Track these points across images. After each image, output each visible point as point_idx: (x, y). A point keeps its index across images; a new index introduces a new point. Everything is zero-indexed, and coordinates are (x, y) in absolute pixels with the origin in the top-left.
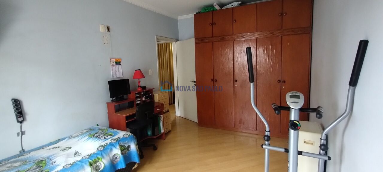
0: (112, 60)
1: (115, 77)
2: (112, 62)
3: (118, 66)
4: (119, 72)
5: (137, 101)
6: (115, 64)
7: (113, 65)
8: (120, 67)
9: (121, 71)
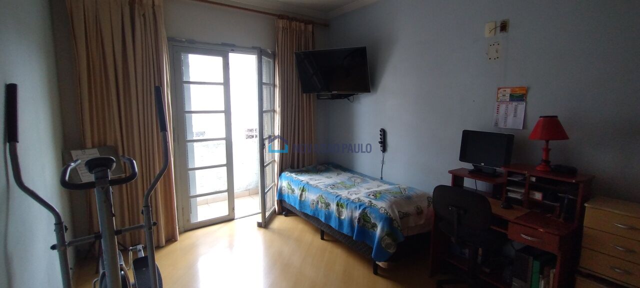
0: (501, 90)
1: (501, 125)
2: (499, 95)
3: (514, 103)
4: (514, 116)
5: (509, 191)
6: (507, 98)
7: (502, 102)
8: (521, 107)
9: (521, 115)
